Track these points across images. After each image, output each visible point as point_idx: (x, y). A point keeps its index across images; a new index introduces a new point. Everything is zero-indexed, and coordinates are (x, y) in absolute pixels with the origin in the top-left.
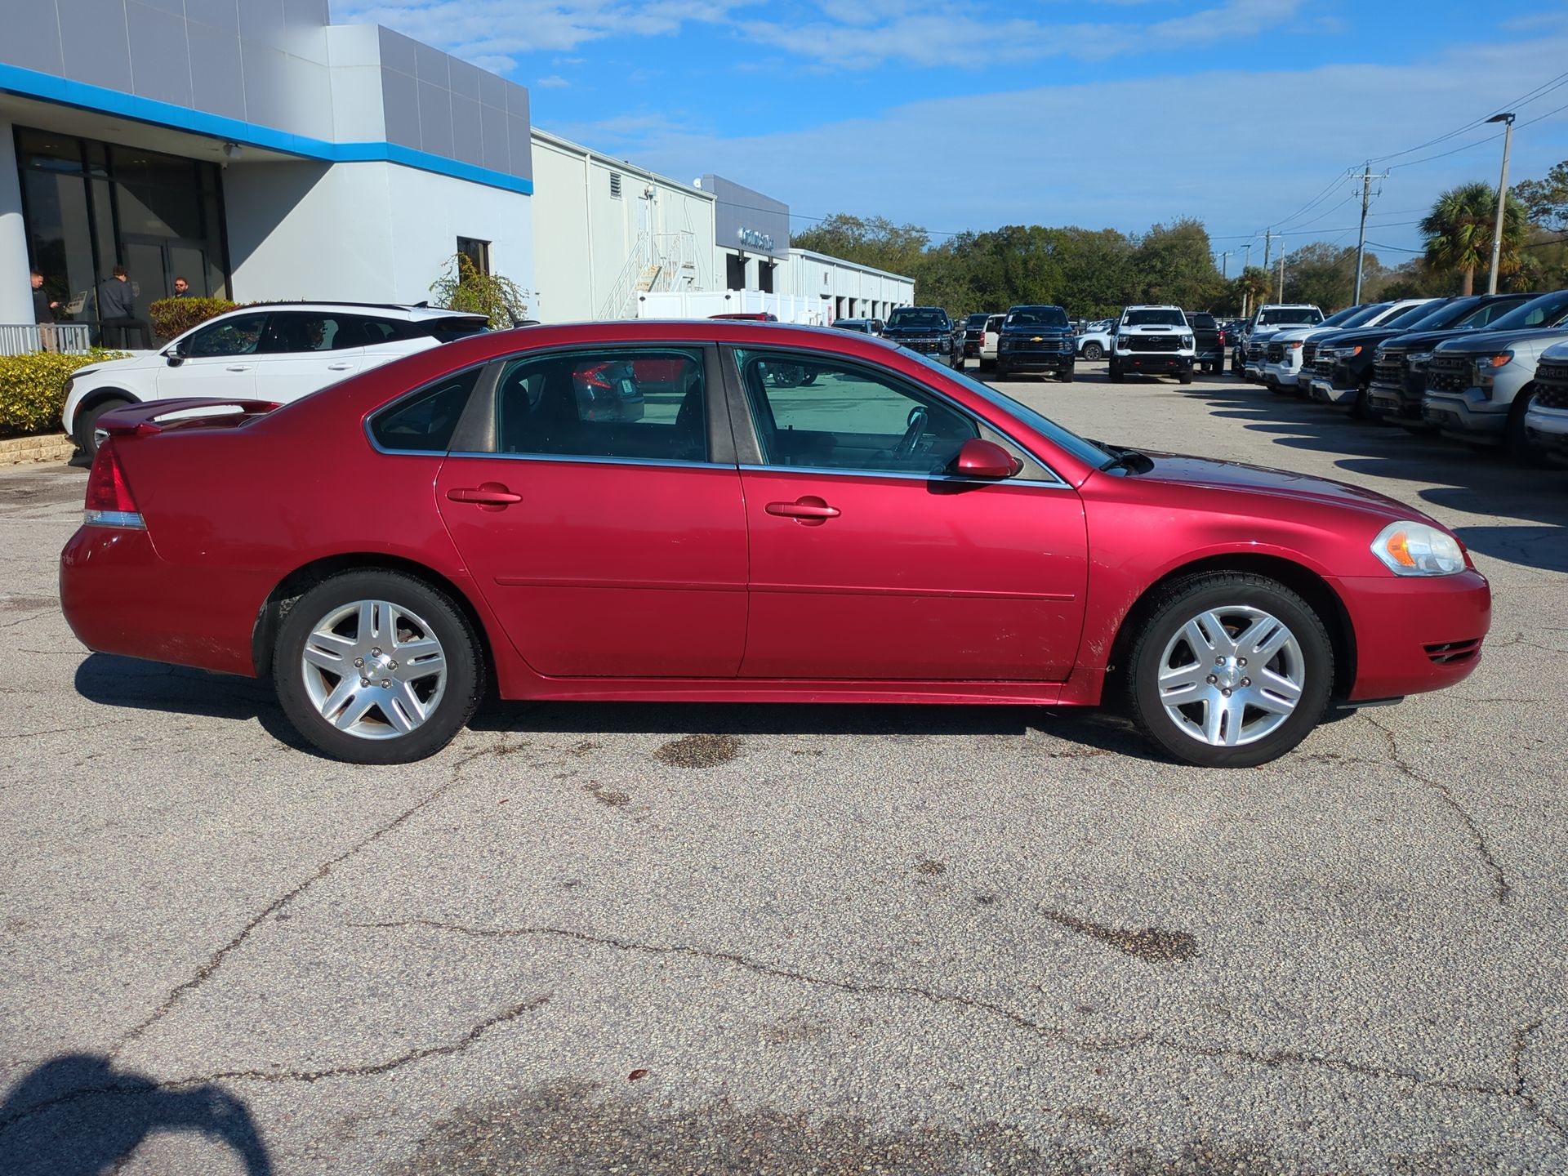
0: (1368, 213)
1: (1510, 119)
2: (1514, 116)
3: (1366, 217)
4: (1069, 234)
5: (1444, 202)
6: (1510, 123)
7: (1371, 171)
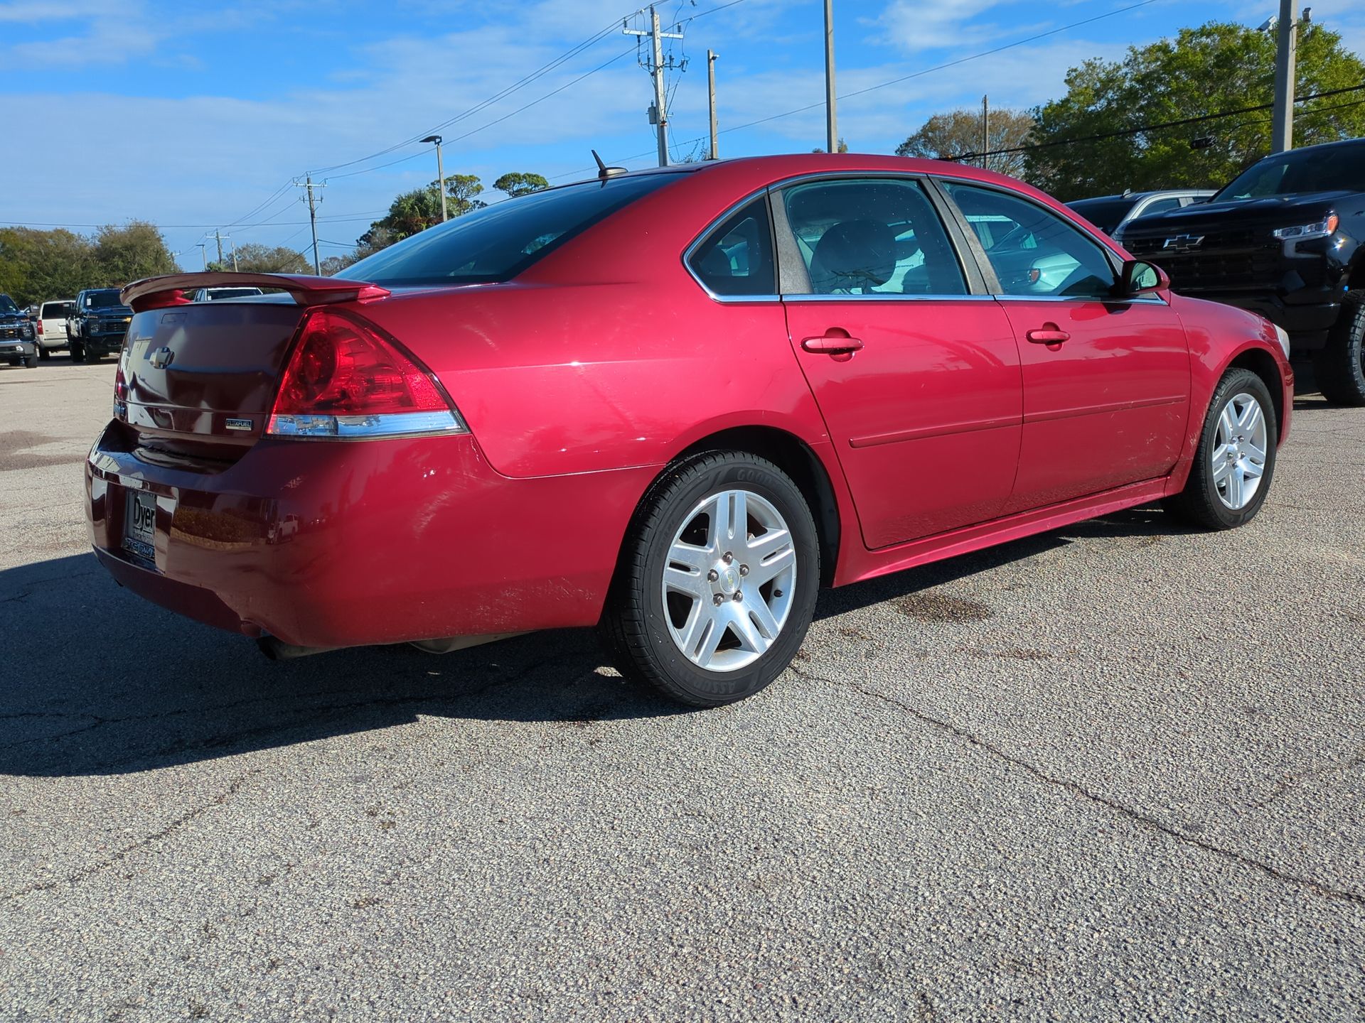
0: (315, 215)
1: (438, 140)
2: (441, 138)
3: (315, 219)
4: (18, 234)
5: (399, 203)
6: (438, 143)
7: (311, 181)
